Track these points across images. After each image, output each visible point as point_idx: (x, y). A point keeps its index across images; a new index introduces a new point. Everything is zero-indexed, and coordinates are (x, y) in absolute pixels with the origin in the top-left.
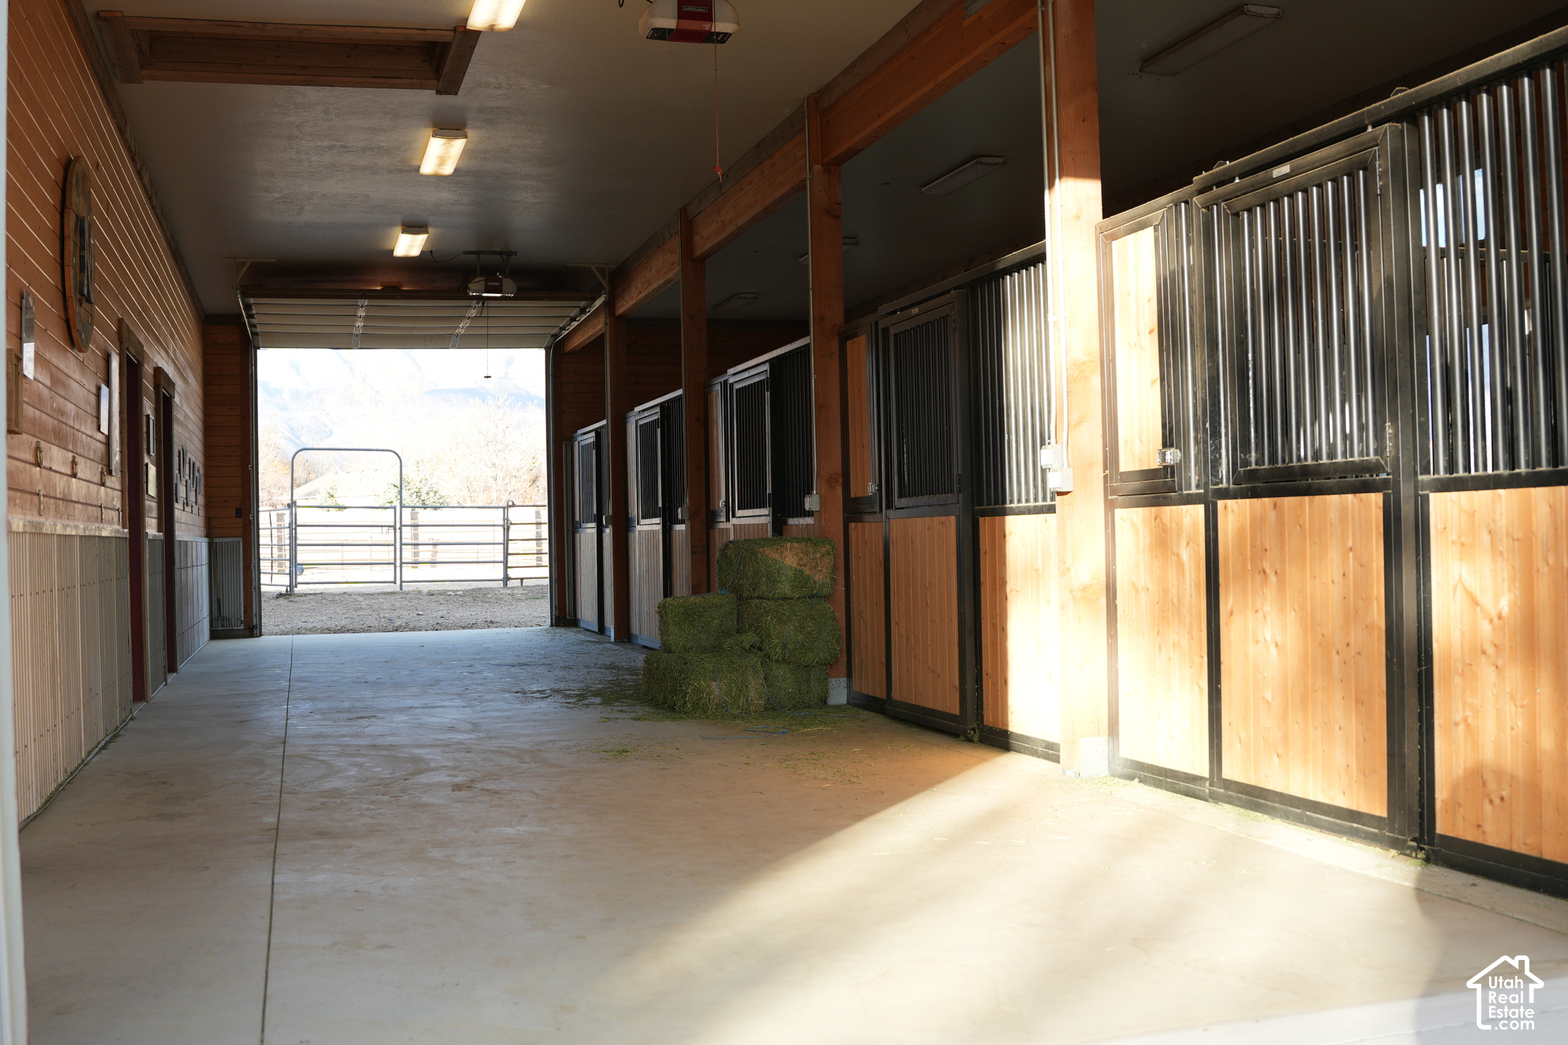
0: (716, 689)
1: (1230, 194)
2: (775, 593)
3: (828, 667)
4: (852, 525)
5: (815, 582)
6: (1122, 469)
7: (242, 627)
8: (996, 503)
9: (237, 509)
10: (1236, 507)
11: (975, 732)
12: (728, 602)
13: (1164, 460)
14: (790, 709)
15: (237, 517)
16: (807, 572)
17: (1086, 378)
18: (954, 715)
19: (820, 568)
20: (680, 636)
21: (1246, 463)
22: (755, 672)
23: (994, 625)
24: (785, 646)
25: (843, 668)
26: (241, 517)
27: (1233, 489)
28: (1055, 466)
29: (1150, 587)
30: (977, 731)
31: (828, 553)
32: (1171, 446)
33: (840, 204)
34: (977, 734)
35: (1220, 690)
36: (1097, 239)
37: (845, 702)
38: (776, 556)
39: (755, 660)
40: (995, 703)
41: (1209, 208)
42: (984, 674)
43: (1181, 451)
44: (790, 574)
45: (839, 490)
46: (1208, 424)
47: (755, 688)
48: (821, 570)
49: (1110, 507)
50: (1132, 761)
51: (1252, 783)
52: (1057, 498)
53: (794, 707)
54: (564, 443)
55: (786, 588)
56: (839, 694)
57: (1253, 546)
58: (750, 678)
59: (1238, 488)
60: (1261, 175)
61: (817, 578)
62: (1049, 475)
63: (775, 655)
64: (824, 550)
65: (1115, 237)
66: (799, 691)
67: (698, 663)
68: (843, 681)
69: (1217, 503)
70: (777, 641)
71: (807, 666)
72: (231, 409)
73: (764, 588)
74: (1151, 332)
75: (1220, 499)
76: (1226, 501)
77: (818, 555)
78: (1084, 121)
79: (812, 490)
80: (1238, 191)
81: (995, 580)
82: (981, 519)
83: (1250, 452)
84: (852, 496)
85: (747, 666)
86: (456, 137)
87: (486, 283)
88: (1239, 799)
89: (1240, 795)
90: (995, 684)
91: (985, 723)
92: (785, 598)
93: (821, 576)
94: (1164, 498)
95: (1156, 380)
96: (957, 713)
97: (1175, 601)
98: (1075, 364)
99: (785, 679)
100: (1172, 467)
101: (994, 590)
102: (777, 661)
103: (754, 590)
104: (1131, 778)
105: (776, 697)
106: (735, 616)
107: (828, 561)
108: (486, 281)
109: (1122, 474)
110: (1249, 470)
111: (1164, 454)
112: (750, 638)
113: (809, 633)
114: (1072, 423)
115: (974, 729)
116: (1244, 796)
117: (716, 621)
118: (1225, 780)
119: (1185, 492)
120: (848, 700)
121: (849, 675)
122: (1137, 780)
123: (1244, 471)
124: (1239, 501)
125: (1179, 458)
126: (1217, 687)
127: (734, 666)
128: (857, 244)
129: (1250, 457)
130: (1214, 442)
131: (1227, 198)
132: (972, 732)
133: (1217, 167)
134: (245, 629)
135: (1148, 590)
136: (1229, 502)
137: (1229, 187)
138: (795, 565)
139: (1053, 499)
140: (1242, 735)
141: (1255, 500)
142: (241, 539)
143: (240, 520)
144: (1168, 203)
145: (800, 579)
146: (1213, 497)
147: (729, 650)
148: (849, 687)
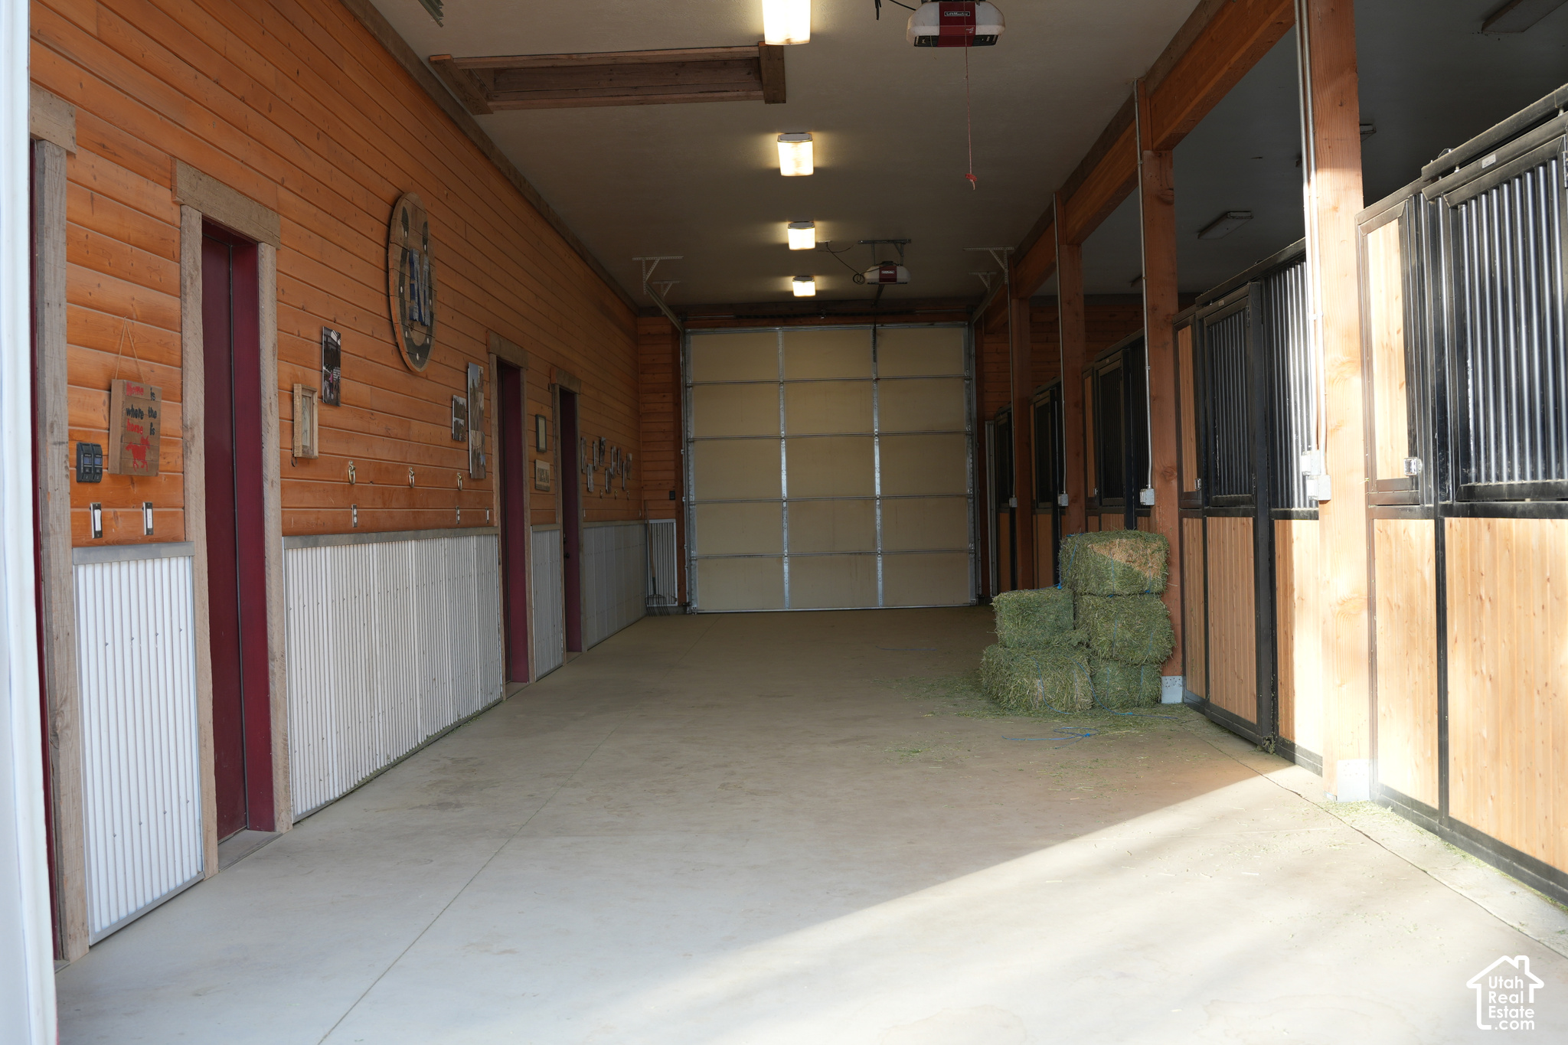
0: (1040, 687)
1: (1450, 186)
2: (1104, 590)
3: (1163, 665)
4: (1185, 520)
5: (1145, 579)
6: (1380, 477)
7: (677, 604)
8: (1288, 506)
9: (670, 492)
10: (1458, 524)
11: (1271, 743)
12: (1064, 598)
13: (1409, 470)
14: (1117, 708)
15: (670, 499)
16: (1137, 569)
17: (1346, 379)
18: (1253, 724)
19: (1150, 565)
20: (1015, 631)
21: (1467, 479)
22: (1081, 670)
23: (1286, 633)
24: (1112, 644)
25: (1179, 668)
26: (674, 499)
27: (1456, 506)
28: (1314, 473)
29: (1401, 604)
30: (1273, 741)
31: (1160, 550)
32: (1416, 455)
33: (1172, 189)
34: (1273, 746)
35: (1447, 721)
36: (1357, 231)
37: (1180, 701)
38: (1105, 553)
39: (1080, 657)
40: (1287, 715)
41: (1435, 199)
42: (1279, 683)
43: (1422, 460)
44: (1119, 571)
45: (1175, 483)
46: (1436, 434)
47: (1080, 689)
48: (1152, 567)
49: (1370, 517)
50: (1387, 787)
51: (1472, 824)
52: (1319, 505)
53: (1123, 706)
54: (986, 422)
55: (1114, 585)
56: (1173, 691)
57: (1472, 570)
58: (1076, 676)
59: (1460, 505)
60: (1473, 166)
61: (1147, 574)
62: (1308, 482)
63: (1103, 653)
64: (1155, 546)
65: (1369, 230)
66: (1128, 690)
67: (1023, 660)
68: (1179, 679)
69: (1444, 521)
70: (1104, 639)
71: (1135, 665)
72: (664, 396)
73: (1094, 585)
74: (1398, 332)
75: (1446, 516)
76: (1451, 518)
77: (1149, 551)
78: (1341, 105)
79: (1147, 484)
80: (1456, 182)
81: (1287, 586)
82: (1276, 521)
83: (1470, 467)
84: (1185, 491)
85: (1072, 664)
86: (801, 140)
87: (880, 272)
88: (1462, 840)
89: (1462, 837)
90: (1287, 695)
91: (1280, 734)
92: (1113, 595)
93: (1152, 573)
94: (1410, 510)
95: (1403, 384)
96: (1254, 721)
97: (1420, 623)
98: (1333, 365)
99: (1113, 678)
100: (1416, 477)
101: (1286, 596)
102: (1104, 658)
103: (1086, 585)
104: (1386, 805)
105: (1104, 695)
106: (1071, 611)
107: (1160, 557)
108: (881, 269)
109: (1379, 482)
110: (1468, 487)
111: (1409, 464)
112: (1080, 635)
113: (1138, 631)
114: (1329, 428)
115: (1269, 740)
116: (1466, 839)
117: (1052, 616)
118: (1450, 819)
119: (1426, 505)
120: (1183, 699)
121: (1184, 674)
122: (1390, 808)
123: (1464, 487)
124: (1461, 519)
125: (1420, 469)
126: (1445, 718)
127: (1059, 663)
128: (1251, 217)
129: (1470, 472)
130: (1443, 454)
131: (1448, 189)
132: (1267, 743)
133: (1442, 155)
134: (679, 606)
135: (1399, 607)
136: (1454, 520)
137: (1450, 178)
138: (1124, 561)
139: (1317, 506)
140: (1464, 773)
141: (1473, 519)
142: (674, 521)
143: (673, 503)
144: (1409, 194)
145: (1129, 576)
146: (1441, 514)
147: (1058, 647)
148: (1184, 685)
